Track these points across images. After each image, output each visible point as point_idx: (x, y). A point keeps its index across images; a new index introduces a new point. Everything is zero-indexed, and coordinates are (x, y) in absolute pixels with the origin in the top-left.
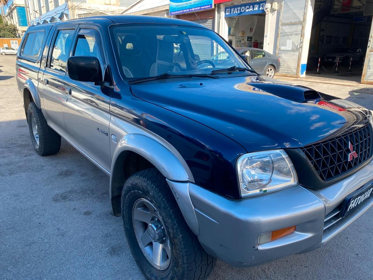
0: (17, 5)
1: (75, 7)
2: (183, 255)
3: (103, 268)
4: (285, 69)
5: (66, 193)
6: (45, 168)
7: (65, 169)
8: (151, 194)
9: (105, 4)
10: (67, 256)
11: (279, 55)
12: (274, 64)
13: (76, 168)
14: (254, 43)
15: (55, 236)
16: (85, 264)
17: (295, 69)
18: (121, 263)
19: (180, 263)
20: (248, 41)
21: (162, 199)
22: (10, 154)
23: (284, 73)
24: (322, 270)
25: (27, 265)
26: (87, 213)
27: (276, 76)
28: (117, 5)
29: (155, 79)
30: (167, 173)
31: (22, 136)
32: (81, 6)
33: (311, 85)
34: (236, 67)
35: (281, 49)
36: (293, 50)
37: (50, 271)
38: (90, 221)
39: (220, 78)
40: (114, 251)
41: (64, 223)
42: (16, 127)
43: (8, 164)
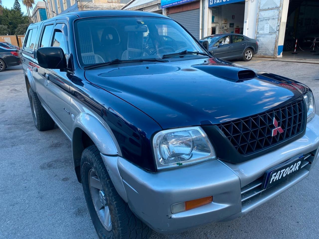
0: (40, 8)
1: (84, 6)
2: (117, 220)
3: (67, 226)
4: (263, 51)
5: (52, 162)
6: (40, 141)
7: (56, 142)
8: (94, 165)
9: (108, 2)
10: (41, 215)
11: (257, 39)
12: (253, 47)
13: (65, 141)
14: (236, 29)
15: (35, 198)
16: (54, 222)
17: (272, 50)
18: (83, 223)
19: (116, 226)
20: (230, 27)
21: (101, 170)
22: (16, 129)
23: (262, 55)
24: (261, 235)
25: (8, 221)
26: (65, 179)
27: (255, 57)
28: (118, 2)
29: (108, 64)
30: (100, 148)
31: (29, 115)
32: (88, 5)
33: (286, 64)
34: (187, 51)
35: (259, 33)
36: (271, 33)
37: (24, 228)
38: (65, 186)
39: (169, 62)
40: (79, 212)
41: (44, 187)
42: (26, 107)
43: (12, 138)
